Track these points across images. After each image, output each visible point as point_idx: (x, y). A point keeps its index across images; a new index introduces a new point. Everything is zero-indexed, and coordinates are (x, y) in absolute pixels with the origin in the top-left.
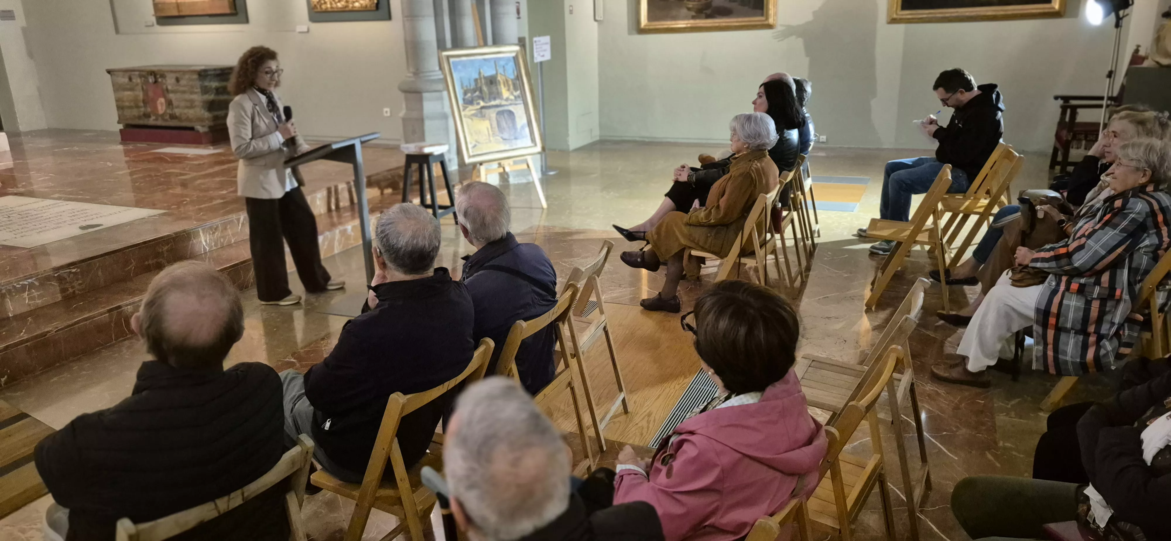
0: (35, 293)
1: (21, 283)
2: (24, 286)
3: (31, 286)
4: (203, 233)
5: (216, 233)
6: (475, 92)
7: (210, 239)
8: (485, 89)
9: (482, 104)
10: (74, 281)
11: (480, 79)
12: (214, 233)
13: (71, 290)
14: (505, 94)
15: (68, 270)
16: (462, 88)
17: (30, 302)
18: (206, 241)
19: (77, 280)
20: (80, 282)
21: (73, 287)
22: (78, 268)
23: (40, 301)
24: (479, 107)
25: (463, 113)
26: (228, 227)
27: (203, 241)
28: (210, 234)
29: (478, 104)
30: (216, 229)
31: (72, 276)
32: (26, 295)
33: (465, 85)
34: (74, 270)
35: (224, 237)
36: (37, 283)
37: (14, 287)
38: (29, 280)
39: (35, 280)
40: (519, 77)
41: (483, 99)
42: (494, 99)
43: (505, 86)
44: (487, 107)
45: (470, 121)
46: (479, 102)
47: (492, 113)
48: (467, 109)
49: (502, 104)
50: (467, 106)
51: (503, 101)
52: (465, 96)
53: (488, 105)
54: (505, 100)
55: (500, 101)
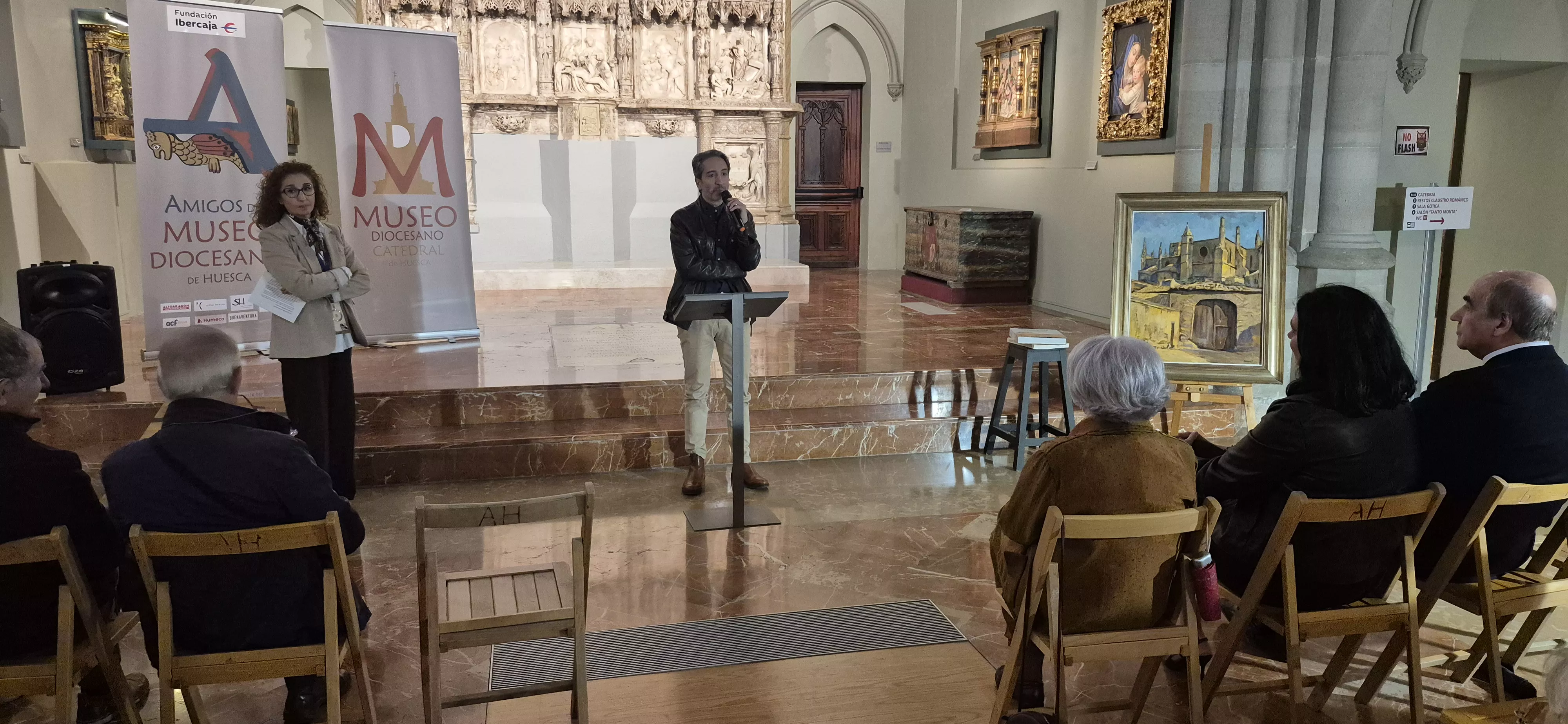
0: (492, 409)
1: (479, 394)
2: (481, 398)
3: (489, 399)
6: (1168, 263)
8: (1187, 261)
9: (1174, 284)
10: (535, 406)
11: (1183, 244)
13: (530, 415)
14: (1227, 272)
15: (531, 393)
16: (1144, 254)
17: (484, 416)
19: (540, 406)
20: (542, 408)
21: (533, 412)
22: (543, 393)
23: (495, 417)
24: (1166, 288)
25: (1129, 295)
29: (1167, 283)
31: (534, 399)
32: (481, 407)
33: (1149, 253)
34: (538, 395)
36: (495, 398)
37: (471, 396)
38: (488, 393)
39: (494, 395)
40: (1262, 249)
41: (1178, 277)
42: (1202, 279)
43: (1230, 260)
44: (1183, 289)
45: (1141, 308)
46: (1170, 281)
47: (1191, 303)
48: (1143, 290)
49: (1214, 289)
50: (1144, 284)
51: (1218, 284)
52: (1145, 269)
53: (1186, 287)
54: (1223, 283)
55: (1211, 283)
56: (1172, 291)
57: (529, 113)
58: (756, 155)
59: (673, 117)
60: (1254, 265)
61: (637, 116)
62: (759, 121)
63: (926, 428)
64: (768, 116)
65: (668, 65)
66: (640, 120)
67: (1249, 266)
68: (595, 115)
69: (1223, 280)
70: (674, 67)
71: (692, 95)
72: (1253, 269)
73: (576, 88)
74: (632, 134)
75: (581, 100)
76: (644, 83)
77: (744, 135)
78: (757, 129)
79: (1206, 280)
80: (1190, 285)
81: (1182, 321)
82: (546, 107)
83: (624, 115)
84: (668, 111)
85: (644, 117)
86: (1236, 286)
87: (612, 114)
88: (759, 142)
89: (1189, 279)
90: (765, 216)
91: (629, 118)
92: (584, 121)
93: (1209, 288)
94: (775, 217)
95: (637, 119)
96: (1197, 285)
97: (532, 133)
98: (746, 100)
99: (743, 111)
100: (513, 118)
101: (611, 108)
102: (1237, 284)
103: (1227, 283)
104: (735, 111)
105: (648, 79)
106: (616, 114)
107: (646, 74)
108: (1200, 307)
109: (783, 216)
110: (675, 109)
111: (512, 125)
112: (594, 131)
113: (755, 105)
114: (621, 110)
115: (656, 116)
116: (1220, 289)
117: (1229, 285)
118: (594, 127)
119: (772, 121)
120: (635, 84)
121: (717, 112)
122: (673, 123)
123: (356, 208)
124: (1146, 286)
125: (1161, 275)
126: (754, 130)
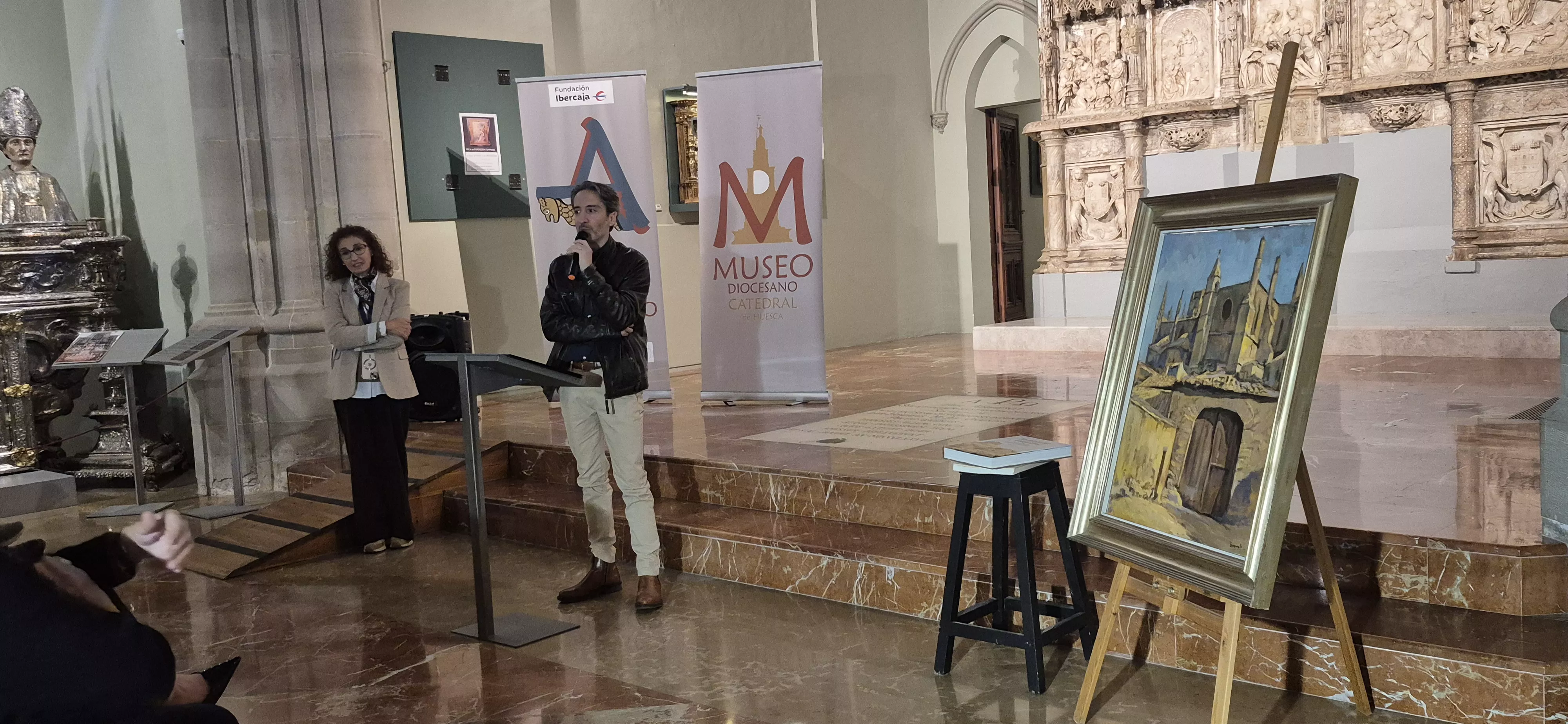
5: (791, 491)
6: (1181, 332)
8: (1205, 329)
9: (1181, 374)
11: (1207, 293)
14: (1246, 352)
16: (1160, 311)
18: (776, 496)
24: (1170, 382)
25: (1130, 390)
26: (810, 488)
27: (772, 494)
29: (1174, 370)
30: (791, 484)
33: (1167, 310)
35: (802, 502)
40: (1298, 304)
41: (1188, 361)
42: (1214, 365)
43: (1253, 333)
44: (1188, 385)
45: (1138, 415)
46: (1177, 367)
47: (1193, 412)
48: (1147, 382)
49: (1223, 387)
50: (1150, 371)
51: (1228, 377)
52: (1156, 341)
53: (1192, 380)
54: (1236, 376)
55: (1223, 374)
56: (1177, 386)
57: (1209, 122)
58: (1557, 141)
59: (1401, 100)
61: (1355, 104)
62: (1563, 86)
65: (1409, 24)
66: (1360, 109)
67: (1276, 341)
69: (1238, 369)
70: (1418, 24)
71: (1440, 63)
72: (1279, 348)
73: (1266, 80)
74: (1349, 132)
75: (1257, 95)
76: (1369, 57)
77: (1536, 111)
78: (1559, 100)
79: (1218, 368)
80: (1199, 377)
81: (1176, 447)
82: (1227, 110)
83: (1337, 107)
85: (1363, 106)
86: (1252, 383)
88: (1562, 120)
89: (1202, 364)
91: (1342, 112)
92: (1262, 124)
93: (1217, 386)
95: (1356, 109)
96: (1206, 378)
97: (1213, 147)
98: (1531, 56)
99: (1524, 74)
100: (1183, 130)
101: (1310, 100)
102: (1254, 380)
103: (1242, 377)
104: (1509, 76)
105: (1376, 49)
106: (1319, 107)
107: (1373, 42)
108: (1201, 421)
111: (1182, 140)
113: (1544, 59)
114: (1325, 100)
116: (1230, 388)
117: (1244, 381)
120: (1354, 60)
121: (1481, 83)
122: (1402, 109)
123: (717, 260)
124: (1151, 375)
125: (1171, 354)
126: (1554, 102)
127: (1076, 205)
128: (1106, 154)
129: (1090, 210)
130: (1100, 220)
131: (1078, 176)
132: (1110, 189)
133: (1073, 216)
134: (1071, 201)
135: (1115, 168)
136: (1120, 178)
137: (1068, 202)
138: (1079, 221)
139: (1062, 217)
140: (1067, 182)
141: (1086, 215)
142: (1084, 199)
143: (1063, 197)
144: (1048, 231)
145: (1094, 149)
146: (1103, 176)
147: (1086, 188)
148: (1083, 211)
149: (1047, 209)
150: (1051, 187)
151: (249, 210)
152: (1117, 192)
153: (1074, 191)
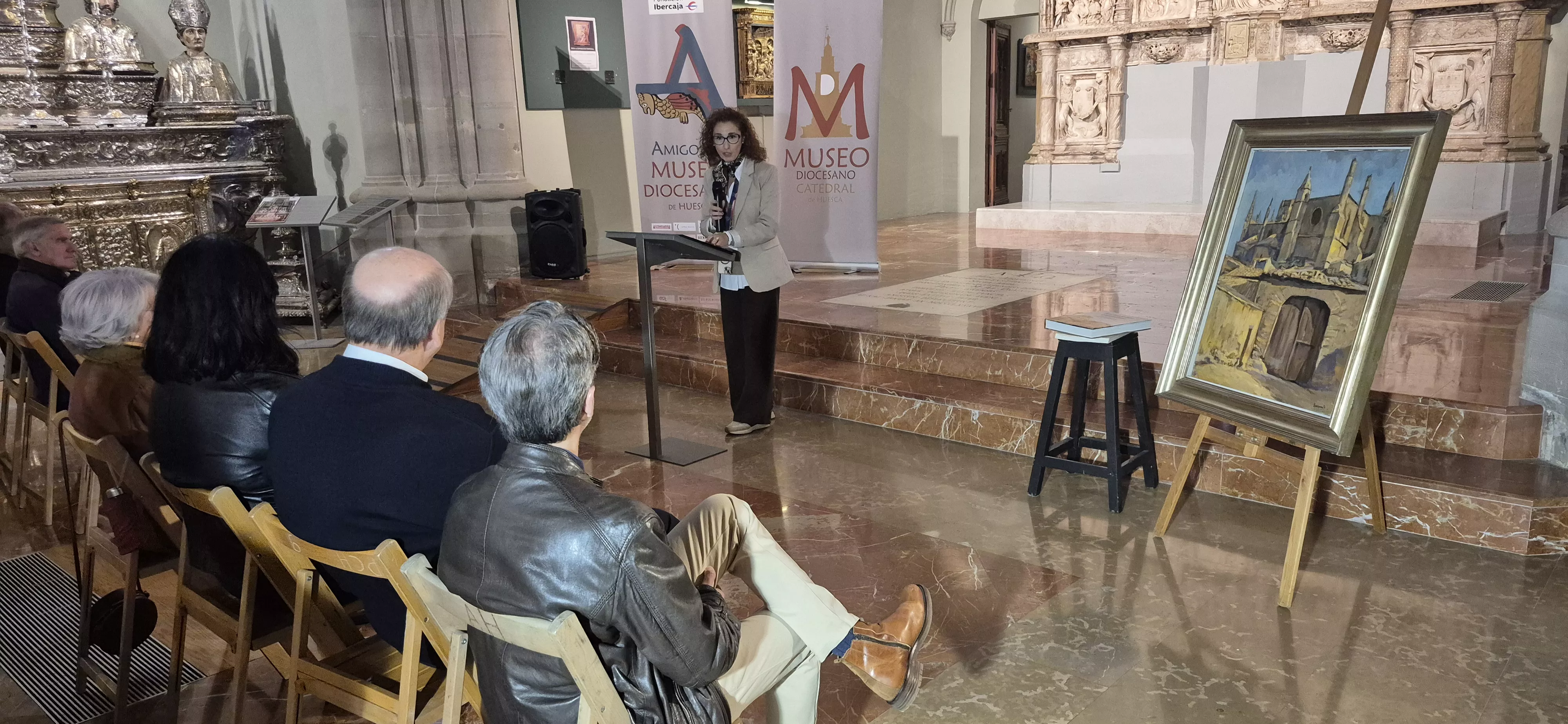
4: (863, 339)
5: (879, 347)
6: (1270, 234)
7: (869, 350)
8: (1293, 232)
9: (1269, 267)
11: (1296, 202)
12: (875, 345)
14: (1334, 253)
16: (1249, 216)
18: (864, 350)
24: (1258, 273)
26: (895, 345)
27: (861, 348)
28: (870, 344)
29: (1261, 264)
30: (878, 341)
33: (1255, 216)
35: (887, 356)
40: (1389, 216)
41: (1275, 258)
42: (1301, 262)
43: (1342, 237)
44: (1276, 276)
45: (1224, 299)
46: (1265, 261)
47: (1278, 296)
48: (1234, 273)
49: (1312, 280)
50: (1237, 263)
51: (1319, 272)
52: (1244, 240)
53: (1280, 273)
54: (1325, 272)
55: (1311, 269)
56: (1264, 277)
57: (1185, 39)
58: (1478, 65)
59: (1350, 25)
60: (1370, 246)
61: (1311, 28)
62: (1488, 18)
63: (1013, 423)
64: (1497, 10)
66: (1314, 32)
67: (1364, 247)
68: (1245, 33)
69: (1327, 266)
72: (1368, 251)
73: (1236, 5)
74: (1303, 51)
75: (1229, 17)
77: (1463, 40)
78: (1483, 30)
79: (1306, 264)
80: (1286, 271)
81: (1262, 326)
82: (1200, 29)
83: (1295, 29)
84: (1340, 18)
85: (1319, 28)
86: (1340, 277)
87: (1273, 30)
88: (1485, 48)
89: (1287, 260)
90: (1480, 150)
91: (1301, 32)
92: (1231, 42)
93: (1305, 278)
94: (1494, 151)
95: (1311, 32)
96: (1294, 272)
97: (1186, 61)
99: (1457, 7)
100: (1162, 45)
101: (1272, 22)
102: (1341, 275)
103: (1329, 272)
104: (1444, 8)
106: (1280, 29)
108: (1288, 305)
109: (1509, 150)
110: (1349, 16)
111: (1161, 54)
112: (1240, 52)
114: (1285, 23)
115: (1327, 26)
116: (1318, 281)
117: (1331, 275)
118: (1241, 47)
119: (1504, 16)
121: (1418, 13)
122: (1350, 33)
123: (787, 151)
124: (1238, 267)
125: (1259, 250)
126: (1478, 31)
127: (1065, 107)
128: (1093, 63)
129: (1076, 111)
130: (1084, 120)
131: (1068, 82)
132: (1094, 94)
133: (1061, 116)
134: (1061, 103)
135: (1100, 75)
136: (1104, 85)
137: (1058, 104)
138: (1066, 120)
139: (1052, 117)
140: (1058, 87)
141: (1072, 115)
142: (1072, 102)
143: (1054, 100)
144: (1040, 128)
145: (1083, 58)
146: (1089, 82)
147: (1074, 92)
148: (1070, 112)
149: (1040, 110)
150: (1045, 90)
151: (397, 96)
152: (1101, 96)
153: (1063, 94)
